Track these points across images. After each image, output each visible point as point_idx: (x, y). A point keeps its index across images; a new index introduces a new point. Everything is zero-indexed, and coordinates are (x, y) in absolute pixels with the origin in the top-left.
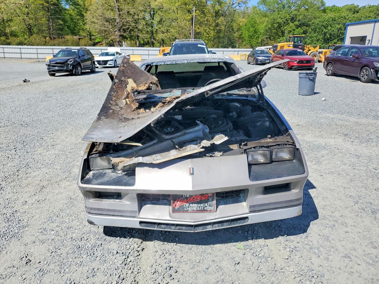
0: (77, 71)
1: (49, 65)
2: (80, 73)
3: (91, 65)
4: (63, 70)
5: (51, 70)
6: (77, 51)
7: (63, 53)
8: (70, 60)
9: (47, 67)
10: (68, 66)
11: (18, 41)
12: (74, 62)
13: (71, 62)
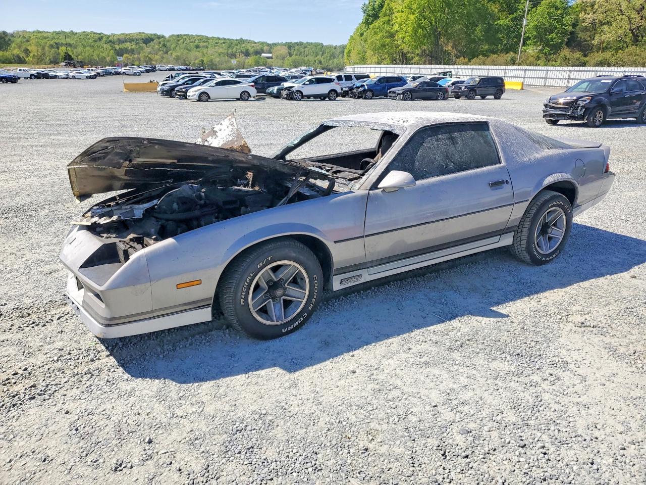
0: (592, 118)
1: (546, 106)
2: (597, 123)
3: (639, 109)
4: (567, 114)
5: (547, 113)
6: (610, 81)
7: (589, 84)
8: (584, 99)
9: (543, 108)
10: (577, 110)
11: (600, 59)
12: (589, 102)
13: (585, 103)
